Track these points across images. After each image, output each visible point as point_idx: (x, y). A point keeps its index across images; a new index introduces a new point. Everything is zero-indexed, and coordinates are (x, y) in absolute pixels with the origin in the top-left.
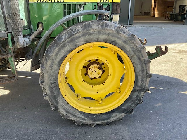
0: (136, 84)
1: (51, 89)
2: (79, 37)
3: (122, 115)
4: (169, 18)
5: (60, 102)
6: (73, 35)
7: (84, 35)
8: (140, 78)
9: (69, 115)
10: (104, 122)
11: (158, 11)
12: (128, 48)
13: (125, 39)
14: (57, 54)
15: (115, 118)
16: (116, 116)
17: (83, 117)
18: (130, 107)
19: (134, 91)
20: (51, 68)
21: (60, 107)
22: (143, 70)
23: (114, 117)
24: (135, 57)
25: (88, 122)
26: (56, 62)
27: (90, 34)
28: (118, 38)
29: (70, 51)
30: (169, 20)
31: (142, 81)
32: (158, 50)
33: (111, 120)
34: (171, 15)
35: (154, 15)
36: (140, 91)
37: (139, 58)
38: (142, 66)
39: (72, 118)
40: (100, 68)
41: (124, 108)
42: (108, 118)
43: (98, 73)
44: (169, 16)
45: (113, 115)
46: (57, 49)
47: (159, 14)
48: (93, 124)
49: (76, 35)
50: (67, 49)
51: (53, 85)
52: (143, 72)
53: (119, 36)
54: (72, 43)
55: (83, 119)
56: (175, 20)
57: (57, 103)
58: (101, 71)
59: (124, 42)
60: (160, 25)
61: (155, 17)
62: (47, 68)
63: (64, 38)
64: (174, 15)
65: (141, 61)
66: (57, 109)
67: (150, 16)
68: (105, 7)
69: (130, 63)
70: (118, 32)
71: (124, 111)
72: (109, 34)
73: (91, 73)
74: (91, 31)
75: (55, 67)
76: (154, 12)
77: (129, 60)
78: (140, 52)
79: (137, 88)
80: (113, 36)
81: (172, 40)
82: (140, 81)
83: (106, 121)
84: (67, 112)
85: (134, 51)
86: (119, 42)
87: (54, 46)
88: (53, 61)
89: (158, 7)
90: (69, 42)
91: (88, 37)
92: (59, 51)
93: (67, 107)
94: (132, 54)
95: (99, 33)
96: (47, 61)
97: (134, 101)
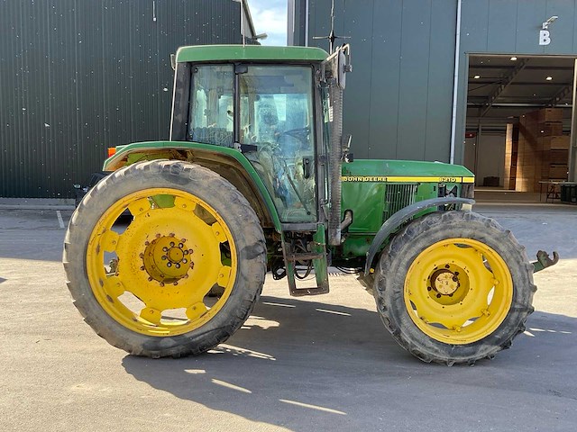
0: (514, 300)
1: (394, 300)
2: (436, 231)
3: (494, 349)
4: (557, 196)
5: (404, 321)
6: (429, 228)
7: (443, 229)
8: (520, 290)
9: (415, 343)
10: (467, 358)
11: (525, 176)
12: (502, 248)
13: (498, 236)
14: (406, 252)
15: (484, 354)
16: (486, 349)
17: (436, 348)
18: (507, 335)
19: (512, 310)
20: (397, 269)
21: (403, 330)
22: (524, 280)
23: (482, 351)
24: (512, 259)
25: (444, 357)
26: (404, 263)
27: (451, 228)
28: (488, 233)
29: (423, 249)
30: (559, 200)
31: (524, 295)
32: (542, 258)
33: (478, 356)
34: (564, 187)
35: (513, 186)
36: (521, 310)
37: (518, 262)
38: (522, 273)
39: (420, 349)
40: (455, 279)
41: (497, 336)
42: (474, 353)
43: (452, 286)
44: (557, 190)
45: (482, 347)
46: (407, 245)
47: (527, 184)
48: (451, 361)
49: (432, 229)
50: (420, 245)
51: (397, 295)
52: (524, 282)
53: (490, 231)
54: (426, 239)
55: (436, 351)
56: (574, 200)
57: (400, 322)
58: (456, 284)
59: (497, 239)
60: (534, 215)
61: (517, 190)
62: (392, 270)
63: (416, 232)
64: (570, 187)
65: (520, 266)
66: (398, 333)
67: (502, 187)
68: (450, 189)
69: (506, 267)
70: (488, 227)
71: (497, 343)
72: (476, 229)
73: (441, 287)
74: (453, 224)
75: (402, 269)
76: (513, 179)
77: (504, 264)
78: (519, 253)
79: (517, 306)
80: (481, 231)
81: (568, 250)
82: (520, 295)
83: (470, 357)
84: (413, 338)
85: (511, 252)
86: (490, 238)
87: (403, 242)
88: (400, 260)
89: (522, 165)
90: (422, 237)
91: (448, 232)
92: (409, 248)
93: (414, 331)
94: (508, 255)
95: (464, 227)
96: (391, 261)
97: (513, 326)
